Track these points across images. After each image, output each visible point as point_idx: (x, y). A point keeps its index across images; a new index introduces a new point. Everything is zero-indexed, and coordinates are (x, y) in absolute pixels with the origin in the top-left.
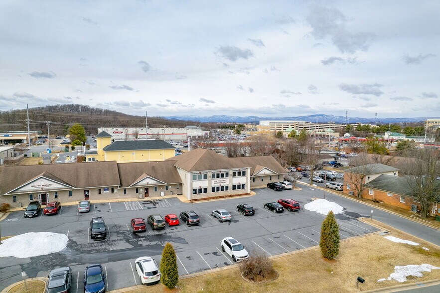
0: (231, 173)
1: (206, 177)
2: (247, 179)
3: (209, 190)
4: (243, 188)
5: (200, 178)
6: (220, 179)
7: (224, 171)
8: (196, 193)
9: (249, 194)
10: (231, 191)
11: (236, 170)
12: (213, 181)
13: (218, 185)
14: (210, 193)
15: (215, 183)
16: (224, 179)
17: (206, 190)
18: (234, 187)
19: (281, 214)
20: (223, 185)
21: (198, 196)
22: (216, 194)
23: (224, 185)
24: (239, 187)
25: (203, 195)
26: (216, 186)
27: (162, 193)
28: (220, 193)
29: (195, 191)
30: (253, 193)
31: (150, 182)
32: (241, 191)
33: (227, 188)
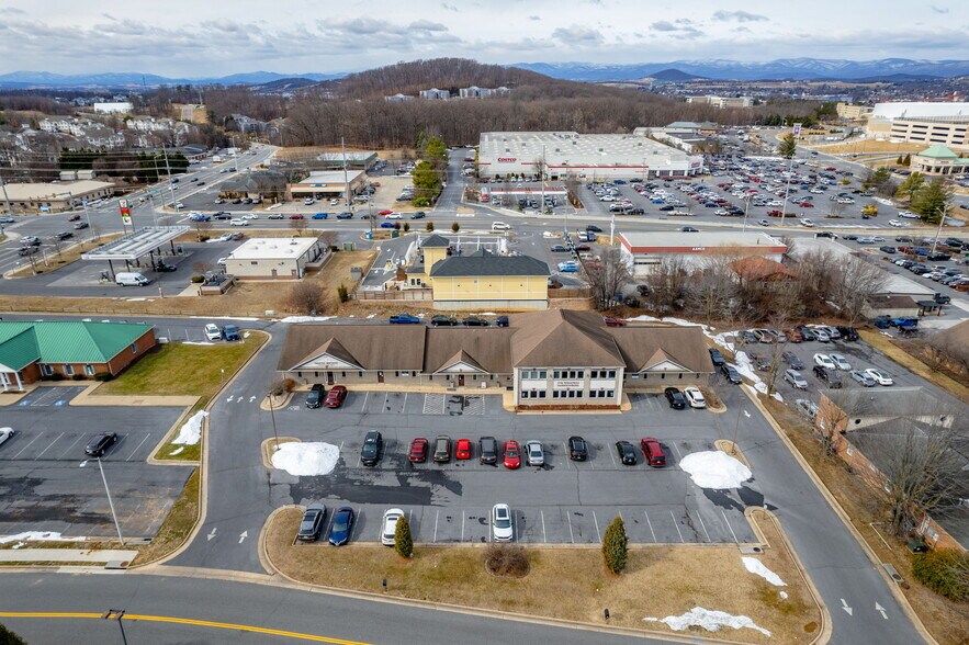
0: (587, 372)
1: (543, 375)
2: (617, 383)
3: (549, 394)
4: (609, 395)
5: (534, 376)
6: (569, 380)
7: (576, 369)
8: (526, 396)
9: (617, 407)
10: (586, 400)
11: (599, 369)
12: (556, 382)
13: (564, 388)
14: (549, 400)
15: (559, 385)
16: (576, 380)
17: (543, 394)
18: (592, 394)
19: (630, 467)
20: (572, 389)
21: (530, 401)
22: (560, 401)
23: (575, 389)
24: (601, 394)
25: (537, 401)
26: (560, 389)
27: (484, 384)
28: (567, 401)
29: (525, 394)
30: (627, 406)
31: (466, 368)
32: (605, 401)
33: (580, 394)
